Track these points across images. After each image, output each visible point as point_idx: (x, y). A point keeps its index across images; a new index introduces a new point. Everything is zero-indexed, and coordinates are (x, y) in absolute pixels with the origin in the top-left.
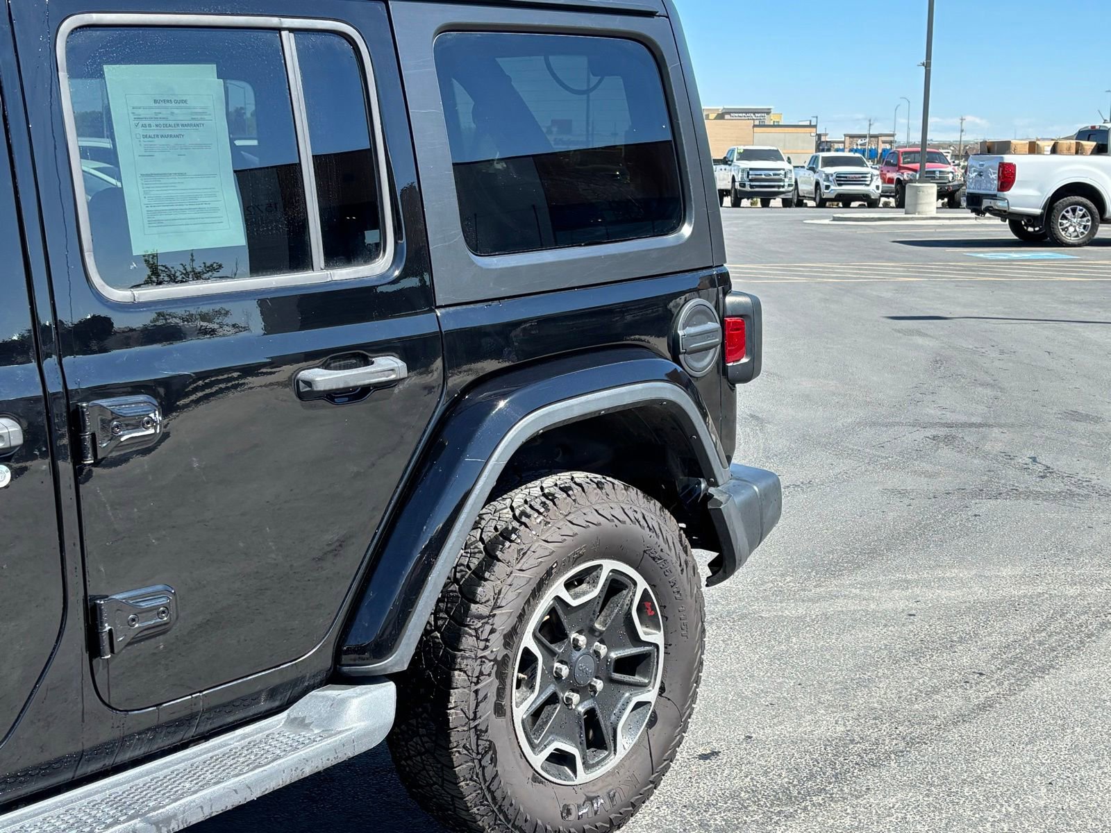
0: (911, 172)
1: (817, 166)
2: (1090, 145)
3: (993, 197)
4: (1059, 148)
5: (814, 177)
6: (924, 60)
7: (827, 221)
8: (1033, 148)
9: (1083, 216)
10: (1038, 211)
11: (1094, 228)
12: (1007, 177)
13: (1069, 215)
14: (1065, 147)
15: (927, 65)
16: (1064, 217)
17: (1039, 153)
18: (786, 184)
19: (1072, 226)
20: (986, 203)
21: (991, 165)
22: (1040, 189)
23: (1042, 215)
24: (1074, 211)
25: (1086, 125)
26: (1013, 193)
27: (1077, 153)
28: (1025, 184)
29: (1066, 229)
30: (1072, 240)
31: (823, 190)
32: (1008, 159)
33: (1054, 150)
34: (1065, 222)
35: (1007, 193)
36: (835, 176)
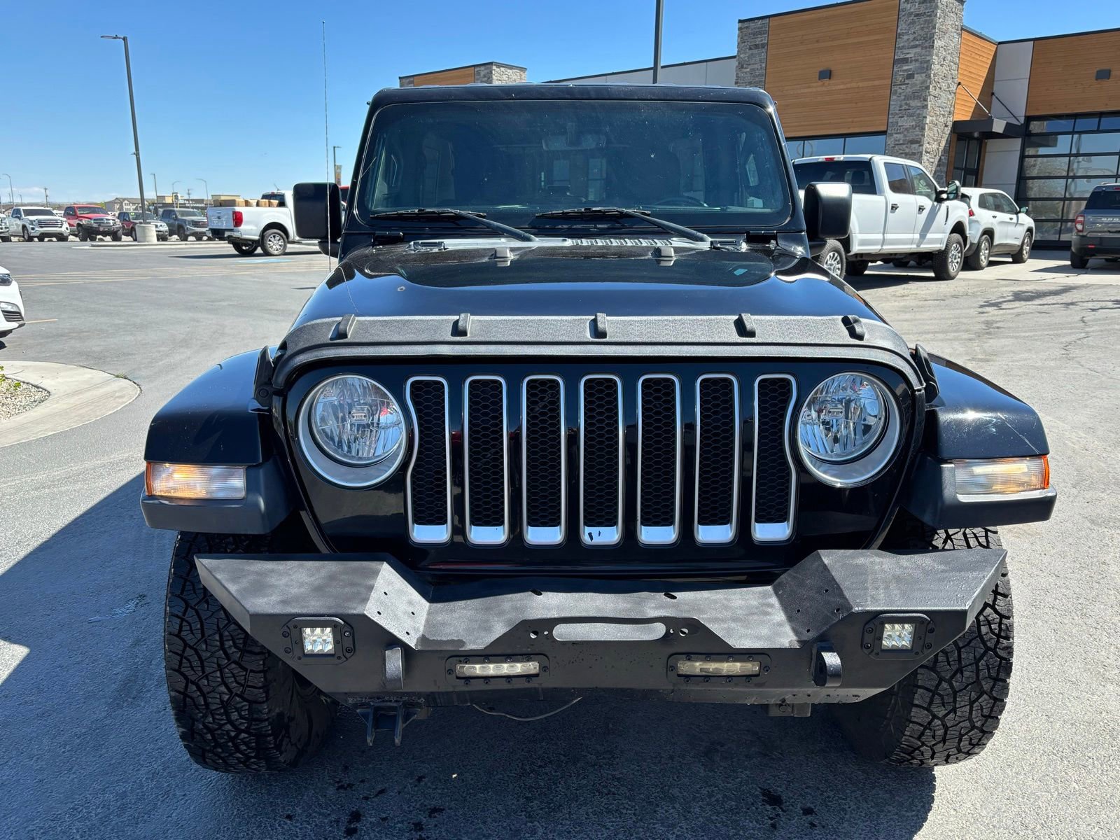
0: (87, 220)
1: (21, 216)
2: (275, 202)
3: (232, 230)
4: (260, 203)
5: (20, 223)
6: (134, 151)
7: (87, 248)
8: (247, 204)
9: (279, 240)
10: (257, 238)
11: (285, 247)
12: (238, 219)
13: (272, 239)
14: (263, 204)
15: (137, 154)
16: (270, 241)
17: (250, 206)
18: (4, 227)
19: (275, 244)
20: (227, 234)
21: (227, 213)
22: (256, 226)
23: (259, 240)
24: (274, 237)
25: (269, 191)
26: (243, 227)
27: (269, 206)
28: (249, 223)
29: (271, 247)
30: (276, 252)
31: (30, 230)
32: (237, 209)
33: (258, 205)
34: (270, 243)
35: (240, 228)
36: (37, 222)
